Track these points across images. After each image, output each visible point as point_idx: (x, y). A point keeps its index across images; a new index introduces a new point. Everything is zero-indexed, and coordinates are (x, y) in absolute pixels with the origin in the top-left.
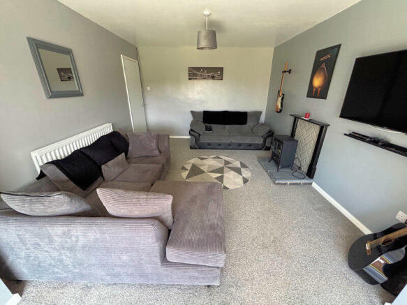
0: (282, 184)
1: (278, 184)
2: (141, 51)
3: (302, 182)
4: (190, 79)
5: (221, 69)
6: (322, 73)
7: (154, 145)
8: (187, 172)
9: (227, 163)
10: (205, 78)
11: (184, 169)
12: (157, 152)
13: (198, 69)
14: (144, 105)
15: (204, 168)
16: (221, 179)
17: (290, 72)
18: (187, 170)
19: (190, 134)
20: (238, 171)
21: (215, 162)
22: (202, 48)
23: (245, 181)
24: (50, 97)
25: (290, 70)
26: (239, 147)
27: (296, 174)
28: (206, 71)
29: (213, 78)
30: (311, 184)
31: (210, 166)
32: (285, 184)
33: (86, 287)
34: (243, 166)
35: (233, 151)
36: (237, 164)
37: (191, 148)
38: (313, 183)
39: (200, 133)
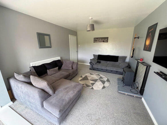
0: (122, 93)
1: (120, 93)
2: (78, 33)
3: (135, 95)
4: (94, 42)
5: (107, 38)
6: (150, 38)
7: (70, 66)
8: (82, 78)
9: (101, 78)
10: (100, 42)
11: (81, 77)
12: (71, 68)
13: (97, 38)
14: (77, 52)
15: (89, 78)
16: (93, 84)
17: (138, 38)
18: (82, 77)
19: (90, 64)
20: (103, 82)
21: (96, 76)
22: (89, 31)
23: (104, 87)
24: (40, 48)
25: (139, 37)
26: (111, 72)
27: (133, 90)
28: (101, 39)
29: (104, 41)
30: (141, 98)
31: (92, 78)
32: (124, 94)
33: (26, 107)
34: (108, 80)
35: (108, 73)
36: (105, 79)
37: (90, 69)
38: (142, 98)
39: (94, 63)
